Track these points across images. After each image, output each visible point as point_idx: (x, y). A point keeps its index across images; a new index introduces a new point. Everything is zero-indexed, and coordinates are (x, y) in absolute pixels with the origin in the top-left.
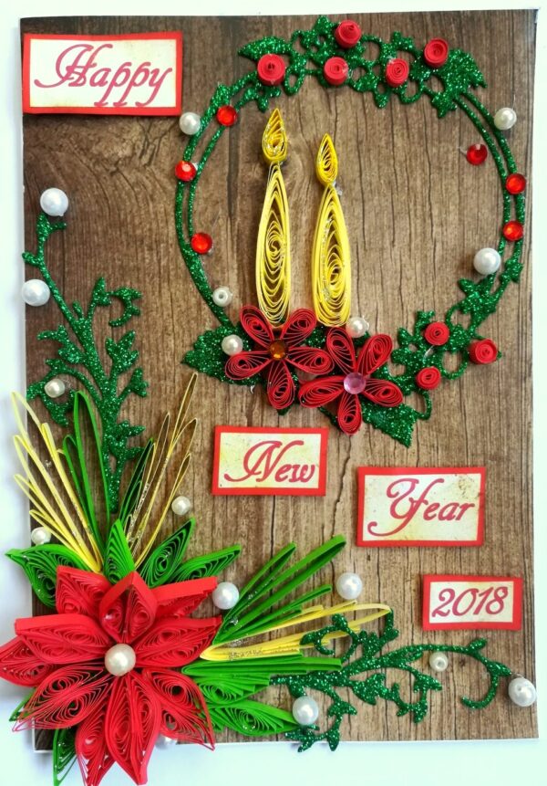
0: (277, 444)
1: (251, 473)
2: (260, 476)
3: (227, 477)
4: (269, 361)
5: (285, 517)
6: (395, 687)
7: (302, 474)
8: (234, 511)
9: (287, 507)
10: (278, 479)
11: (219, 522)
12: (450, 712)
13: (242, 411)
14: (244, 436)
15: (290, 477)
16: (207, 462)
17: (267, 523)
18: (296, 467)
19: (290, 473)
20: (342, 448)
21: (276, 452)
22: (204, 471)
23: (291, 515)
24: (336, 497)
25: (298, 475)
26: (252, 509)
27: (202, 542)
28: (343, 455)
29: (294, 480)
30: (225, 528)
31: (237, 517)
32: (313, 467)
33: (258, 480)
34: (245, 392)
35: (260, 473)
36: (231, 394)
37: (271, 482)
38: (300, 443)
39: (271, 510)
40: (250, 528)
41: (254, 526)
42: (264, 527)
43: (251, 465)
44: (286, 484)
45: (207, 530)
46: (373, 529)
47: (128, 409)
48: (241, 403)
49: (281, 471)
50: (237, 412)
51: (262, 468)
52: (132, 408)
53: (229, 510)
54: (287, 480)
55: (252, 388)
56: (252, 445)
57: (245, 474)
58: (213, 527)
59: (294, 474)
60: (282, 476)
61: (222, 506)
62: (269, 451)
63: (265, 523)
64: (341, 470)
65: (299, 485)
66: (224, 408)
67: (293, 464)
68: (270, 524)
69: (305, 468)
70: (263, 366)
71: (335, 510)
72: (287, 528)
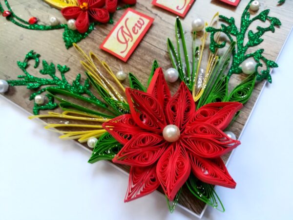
0: (122, 27)
1: (127, 42)
2: (131, 39)
3: (122, 52)
4: (87, 12)
5: (154, 40)
6: (259, 28)
7: (141, 24)
8: (139, 58)
9: (151, 38)
10: (136, 33)
11: (140, 67)
12: (283, 11)
13: (101, 37)
14: (110, 38)
15: (138, 29)
16: (112, 59)
17: (152, 48)
18: (136, 25)
19: (137, 28)
20: (140, 8)
21: (125, 29)
22: (115, 62)
23: (155, 37)
24: (159, 18)
25: (139, 25)
26: (143, 51)
27: (144, 78)
28: (144, 9)
29: (140, 28)
30: (144, 66)
31: (142, 59)
32: (140, 19)
33: (132, 41)
34: (95, 32)
35: (129, 39)
36: (92, 37)
37: (136, 37)
38: (127, 19)
39: (148, 44)
40: (150, 56)
41: (151, 54)
42: (154, 50)
43: (123, 41)
44: (140, 32)
45: (140, 73)
46: (179, 8)
47: (69, 78)
48: (98, 35)
49: (134, 31)
50: (100, 38)
51: (127, 37)
52: (70, 77)
53: (137, 61)
54: (139, 31)
55: (95, 29)
56: (116, 37)
57: (125, 45)
58: (140, 70)
59: (138, 26)
60: (136, 31)
61: (134, 62)
62: (123, 32)
63: (152, 49)
64: (149, 12)
65: (144, 27)
66: (95, 42)
67: (134, 25)
68: (154, 47)
69: (138, 22)
70: (87, 15)
71: (164, 21)
72: (160, 41)
